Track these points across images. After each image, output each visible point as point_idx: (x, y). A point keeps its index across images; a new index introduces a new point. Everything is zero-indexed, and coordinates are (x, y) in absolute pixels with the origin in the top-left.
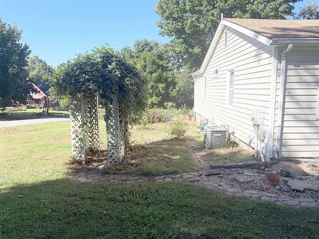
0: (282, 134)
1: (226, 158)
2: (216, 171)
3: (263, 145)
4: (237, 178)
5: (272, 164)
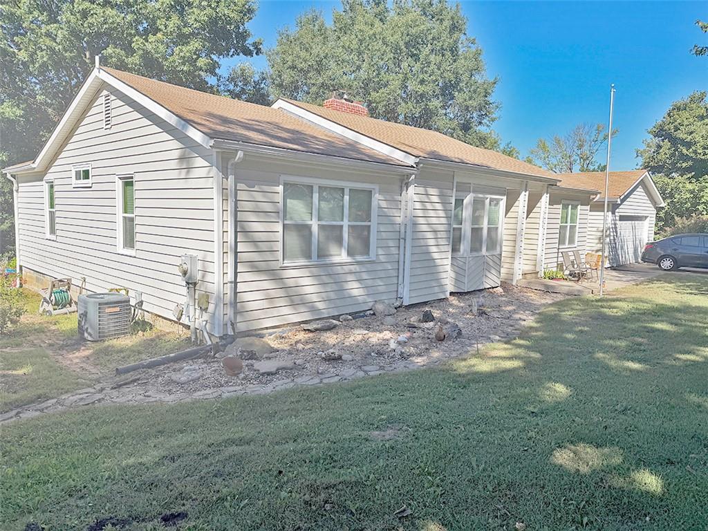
0: (236, 293)
1: (139, 353)
2: (130, 376)
3: (206, 316)
4: (174, 378)
5: (225, 346)
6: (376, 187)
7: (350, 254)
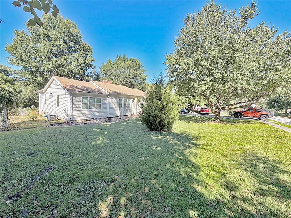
0: (72, 114)
1: (56, 122)
2: (52, 125)
3: (68, 117)
4: (59, 125)
5: (69, 122)
6: (102, 98)
7: (96, 108)
